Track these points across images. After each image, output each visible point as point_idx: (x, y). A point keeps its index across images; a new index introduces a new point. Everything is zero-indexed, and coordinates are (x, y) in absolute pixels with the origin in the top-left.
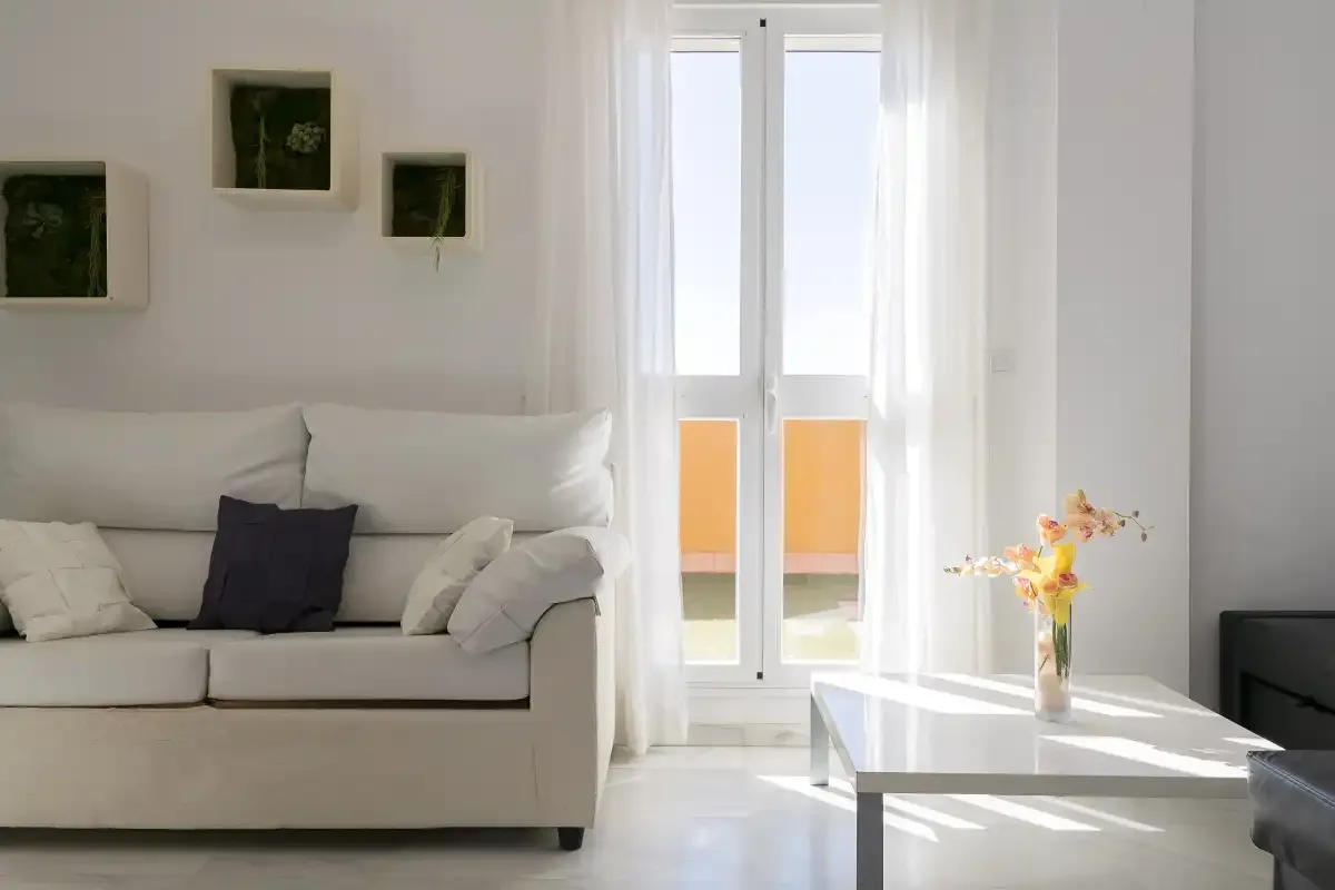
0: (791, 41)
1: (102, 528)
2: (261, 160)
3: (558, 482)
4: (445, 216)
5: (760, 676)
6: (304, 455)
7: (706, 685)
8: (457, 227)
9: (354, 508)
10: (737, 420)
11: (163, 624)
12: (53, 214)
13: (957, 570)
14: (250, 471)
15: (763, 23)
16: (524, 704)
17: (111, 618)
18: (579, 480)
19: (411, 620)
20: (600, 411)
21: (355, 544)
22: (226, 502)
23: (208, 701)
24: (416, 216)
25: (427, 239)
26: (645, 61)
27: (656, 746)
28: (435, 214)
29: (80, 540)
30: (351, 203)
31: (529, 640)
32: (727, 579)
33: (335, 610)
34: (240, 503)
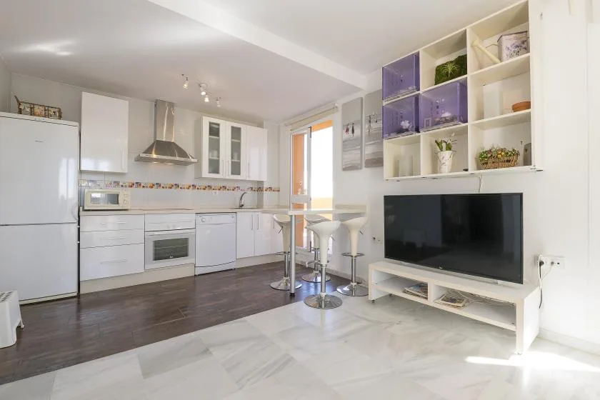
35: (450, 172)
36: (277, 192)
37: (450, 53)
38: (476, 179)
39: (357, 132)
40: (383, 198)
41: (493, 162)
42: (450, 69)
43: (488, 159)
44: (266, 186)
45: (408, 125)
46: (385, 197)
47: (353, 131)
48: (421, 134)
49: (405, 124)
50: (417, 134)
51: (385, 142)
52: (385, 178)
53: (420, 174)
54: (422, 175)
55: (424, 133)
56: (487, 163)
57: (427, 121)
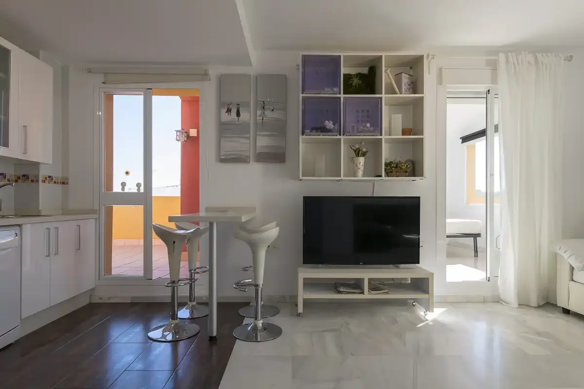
35: (363, 177)
36: (61, 186)
37: (350, 67)
38: (371, 184)
39: (245, 116)
40: (302, 200)
41: (397, 172)
42: (356, 82)
43: (393, 169)
44: (43, 173)
45: (333, 126)
46: (305, 198)
47: (238, 114)
48: (342, 137)
49: (329, 124)
50: (338, 137)
51: (301, 137)
52: (301, 178)
53: (340, 177)
54: (342, 178)
55: (345, 137)
56: (392, 172)
57: (353, 127)
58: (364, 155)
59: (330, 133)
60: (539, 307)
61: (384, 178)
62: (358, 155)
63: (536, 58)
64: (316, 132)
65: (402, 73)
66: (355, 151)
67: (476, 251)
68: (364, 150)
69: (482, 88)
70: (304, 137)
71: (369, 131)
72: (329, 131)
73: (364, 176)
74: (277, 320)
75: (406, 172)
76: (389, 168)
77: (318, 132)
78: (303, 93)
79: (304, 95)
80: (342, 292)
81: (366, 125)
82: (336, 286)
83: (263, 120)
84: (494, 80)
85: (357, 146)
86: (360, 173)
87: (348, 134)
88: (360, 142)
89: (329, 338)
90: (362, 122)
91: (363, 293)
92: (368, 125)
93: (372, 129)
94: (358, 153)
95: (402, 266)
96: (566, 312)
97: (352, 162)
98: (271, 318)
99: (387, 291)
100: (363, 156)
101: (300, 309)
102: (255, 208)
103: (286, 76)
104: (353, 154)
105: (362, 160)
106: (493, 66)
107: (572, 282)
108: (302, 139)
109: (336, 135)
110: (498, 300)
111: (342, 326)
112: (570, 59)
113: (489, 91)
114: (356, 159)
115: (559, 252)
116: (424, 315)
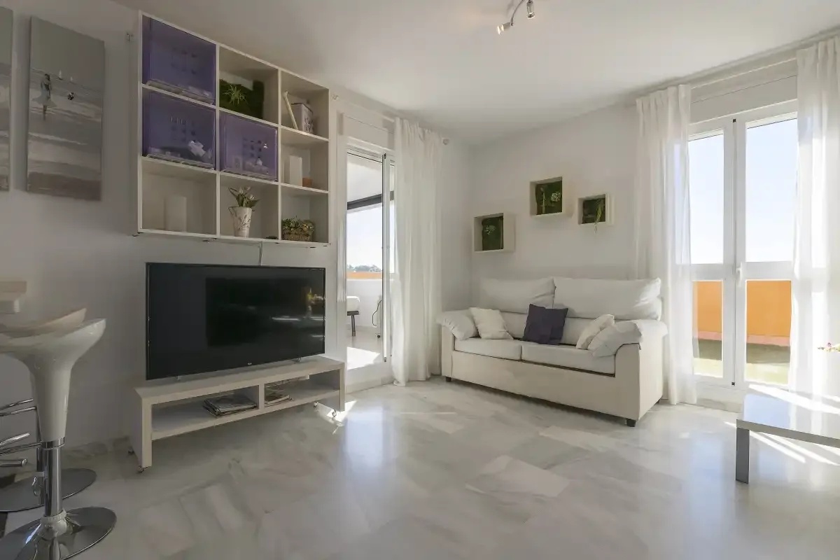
0: (748, 125)
1: (502, 311)
2: (544, 205)
3: (637, 303)
4: (599, 216)
5: (733, 384)
6: (554, 293)
7: (706, 383)
8: (603, 219)
9: (567, 309)
10: (722, 280)
11: (515, 338)
12: (492, 228)
13: (823, 348)
14: (537, 297)
15: (734, 121)
16: (613, 375)
17: (501, 335)
18: (647, 303)
19: (579, 345)
20: (656, 278)
21: (568, 320)
22: (531, 306)
23: (521, 360)
24: (590, 216)
25: (594, 224)
26: (677, 148)
27: (682, 403)
28: (596, 214)
29: (496, 314)
30: (570, 215)
31: (615, 355)
32: (718, 343)
33: (560, 339)
34: (535, 306)
35: (249, 237)
37: (225, 71)
38: (257, 249)
41: (296, 234)
42: (235, 95)
45: (202, 151)
46: (150, 266)
48: (219, 174)
49: (197, 148)
50: (212, 171)
51: (141, 160)
52: (140, 230)
53: (215, 233)
54: (218, 235)
55: (223, 173)
56: (290, 234)
57: (237, 161)
58: (251, 204)
59: (198, 163)
60: (428, 380)
61: (280, 240)
62: (241, 205)
63: (424, 132)
64: (172, 155)
65: (301, 104)
66: (238, 198)
67: (354, 331)
68: (252, 198)
69: (379, 149)
70: (147, 158)
71: (261, 172)
72: (197, 158)
73: (251, 235)
74: (93, 497)
75: (307, 235)
76: (287, 227)
77: (176, 156)
78: (144, 82)
79: (147, 87)
80: (223, 413)
81: (256, 162)
82: (209, 406)
83: (45, 110)
84: (391, 145)
85: (241, 191)
86: (246, 231)
87: (228, 169)
88: (245, 184)
89: (216, 496)
90: (252, 156)
91: (256, 407)
92: (260, 162)
93: (265, 168)
94: (241, 201)
95: (303, 359)
96: (449, 380)
97: (232, 213)
98: (79, 495)
99: (288, 397)
100: (250, 207)
101: (147, 461)
102: (25, 283)
103: (103, 42)
104: (235, 202)
105: (248, 212)
106: (391, 129)
107: (454, 352)
108: (143, 162)
109: (209, 168)
110: (392, 381)
111: (230, 466)
112: (446, 142)
113: (385, 155)
114: (238, 209)
115: (443, 324)
116: (332, 416)
